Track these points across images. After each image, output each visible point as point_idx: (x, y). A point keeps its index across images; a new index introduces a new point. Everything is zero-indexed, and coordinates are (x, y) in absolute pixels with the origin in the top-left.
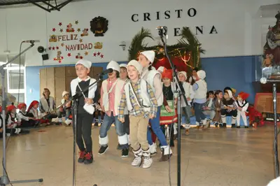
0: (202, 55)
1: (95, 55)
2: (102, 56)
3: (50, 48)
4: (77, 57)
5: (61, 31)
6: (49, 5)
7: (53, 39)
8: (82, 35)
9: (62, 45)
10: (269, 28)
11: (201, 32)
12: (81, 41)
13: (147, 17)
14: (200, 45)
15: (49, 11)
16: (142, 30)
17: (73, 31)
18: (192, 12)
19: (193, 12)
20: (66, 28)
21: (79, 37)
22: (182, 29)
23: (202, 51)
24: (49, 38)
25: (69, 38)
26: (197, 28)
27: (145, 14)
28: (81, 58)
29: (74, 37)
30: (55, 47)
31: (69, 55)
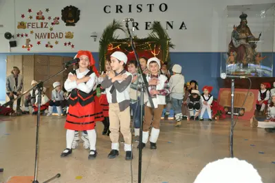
0: (171, 50)
1: (65, 44)
2: (73, 46)
3: (18, 35)
4: (47, 46)
5: (31, 17)
7: (22, 25)
8: (53, 24)
9: (32, 32)
11: (172, 27)
12: (51, 29)
13: (119, 9)
14: (169, 39)
16: (114, 22)
17: (43, 18)
19: (164, 7)
20: (36, 15)
21: (49, 25)
22: (152, 23)
23: (171, 46)
24: (17, 24)
25: (39, 25)
26: (168, 23)
27: (117, 6)
28: (51, 47)
29: (44, 25)
30: (24, 34)
31: (39, 43)
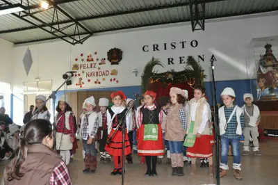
0: (205, 80)
1: (111, 80)
2: (117, 81)
4: (96, 82)
5: (83, 60)
6: (74, 39)
7: (76, 67)
9: (83, 72)
10: (261, 56)
11: (203, 60)
12: (99, 69)
13: (156, 48)
14: (203, 71)
15: (74, 44)
16: (153, 59)
17: (92, 60)
18: (194, 44)
20: (85, 58)
21: (97, 65)
22: (186, 57)
23: (204, 76)
24: (72, 67)
25: (89, 66)
26: (199, 56)
27: (154, 45)
28: (99, 83)
29: (93, 65)
30: (77, 74)
31: (89, 81)
